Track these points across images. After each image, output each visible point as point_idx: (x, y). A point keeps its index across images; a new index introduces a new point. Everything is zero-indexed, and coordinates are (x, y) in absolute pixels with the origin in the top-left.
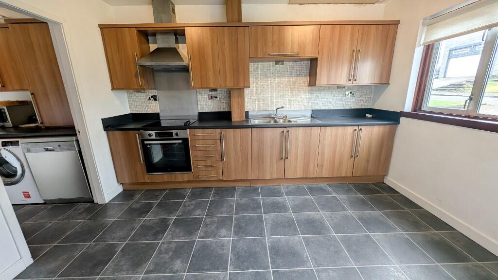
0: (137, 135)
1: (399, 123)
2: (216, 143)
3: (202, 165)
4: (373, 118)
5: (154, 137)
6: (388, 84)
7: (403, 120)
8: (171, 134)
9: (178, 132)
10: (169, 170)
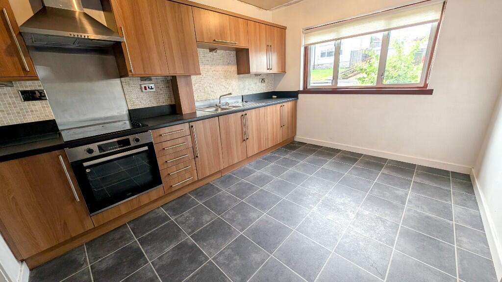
0: (61, 157)
1: (298, 99)
2: (187, 139)
3: (173, 171)
4: (277, 98)
5: (97, 152)
6: (285, 72)
7: (300, 96)
8: (127, 142)
9: (137, 136)
10: (130, 194)
